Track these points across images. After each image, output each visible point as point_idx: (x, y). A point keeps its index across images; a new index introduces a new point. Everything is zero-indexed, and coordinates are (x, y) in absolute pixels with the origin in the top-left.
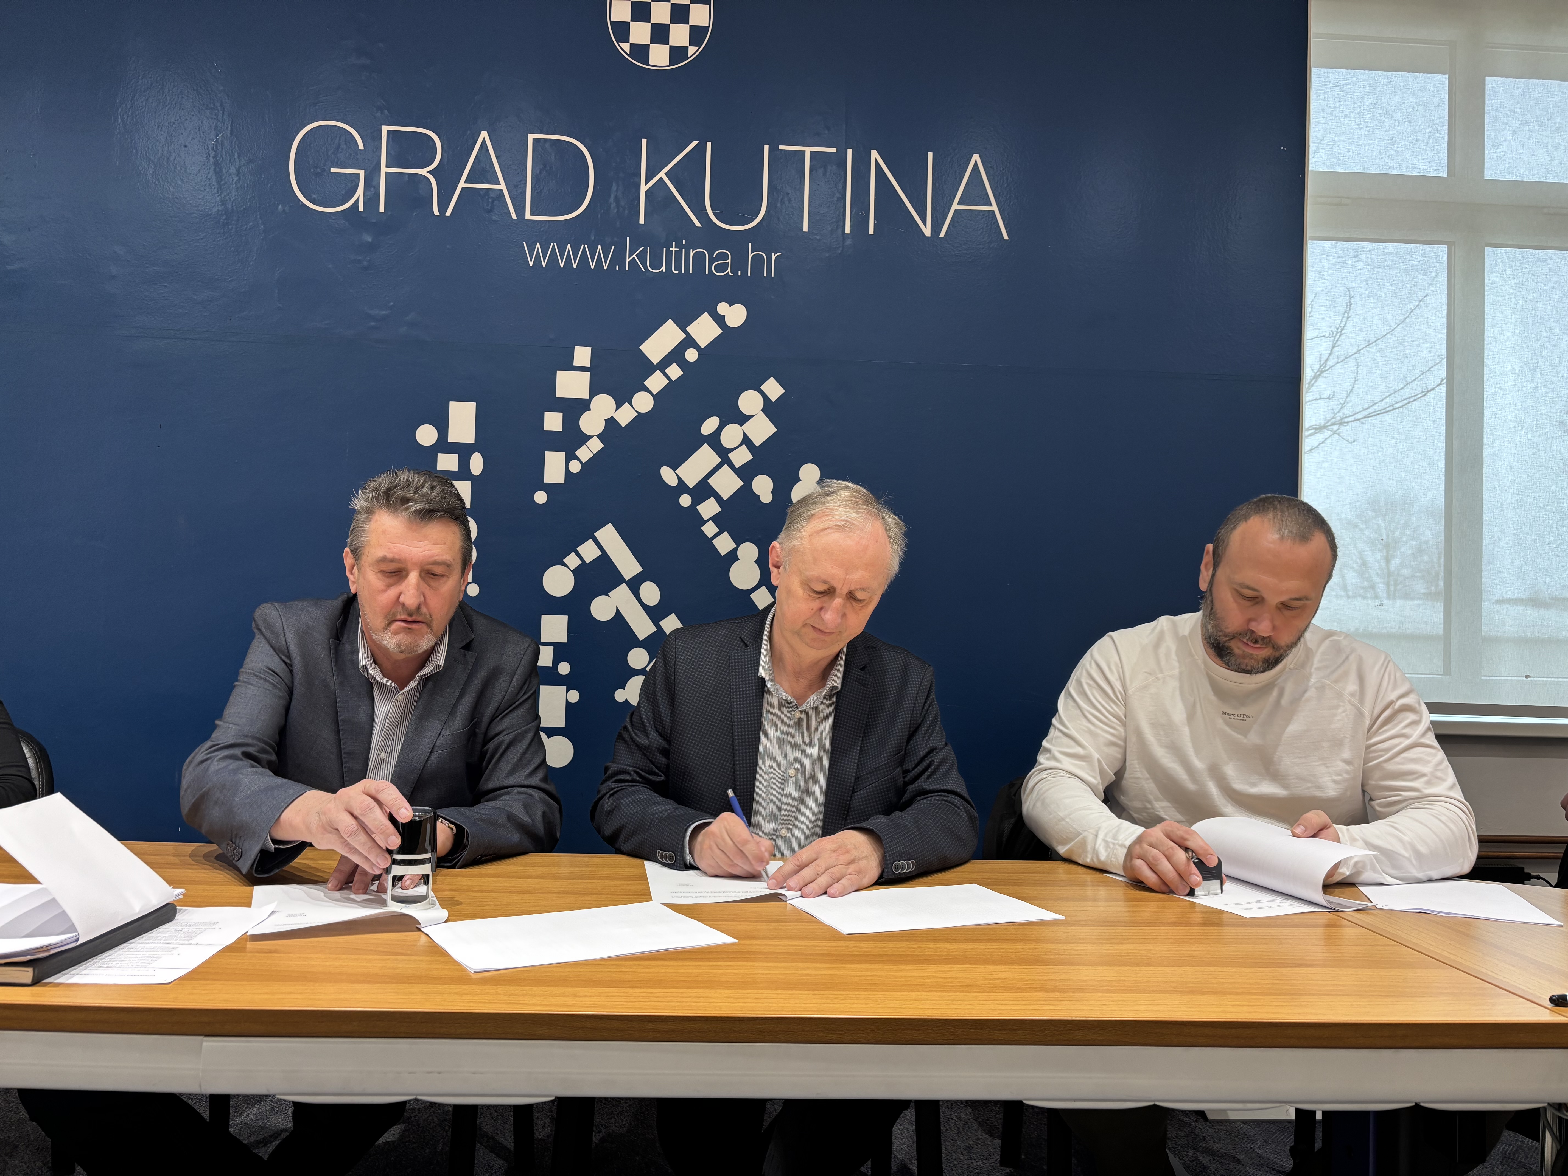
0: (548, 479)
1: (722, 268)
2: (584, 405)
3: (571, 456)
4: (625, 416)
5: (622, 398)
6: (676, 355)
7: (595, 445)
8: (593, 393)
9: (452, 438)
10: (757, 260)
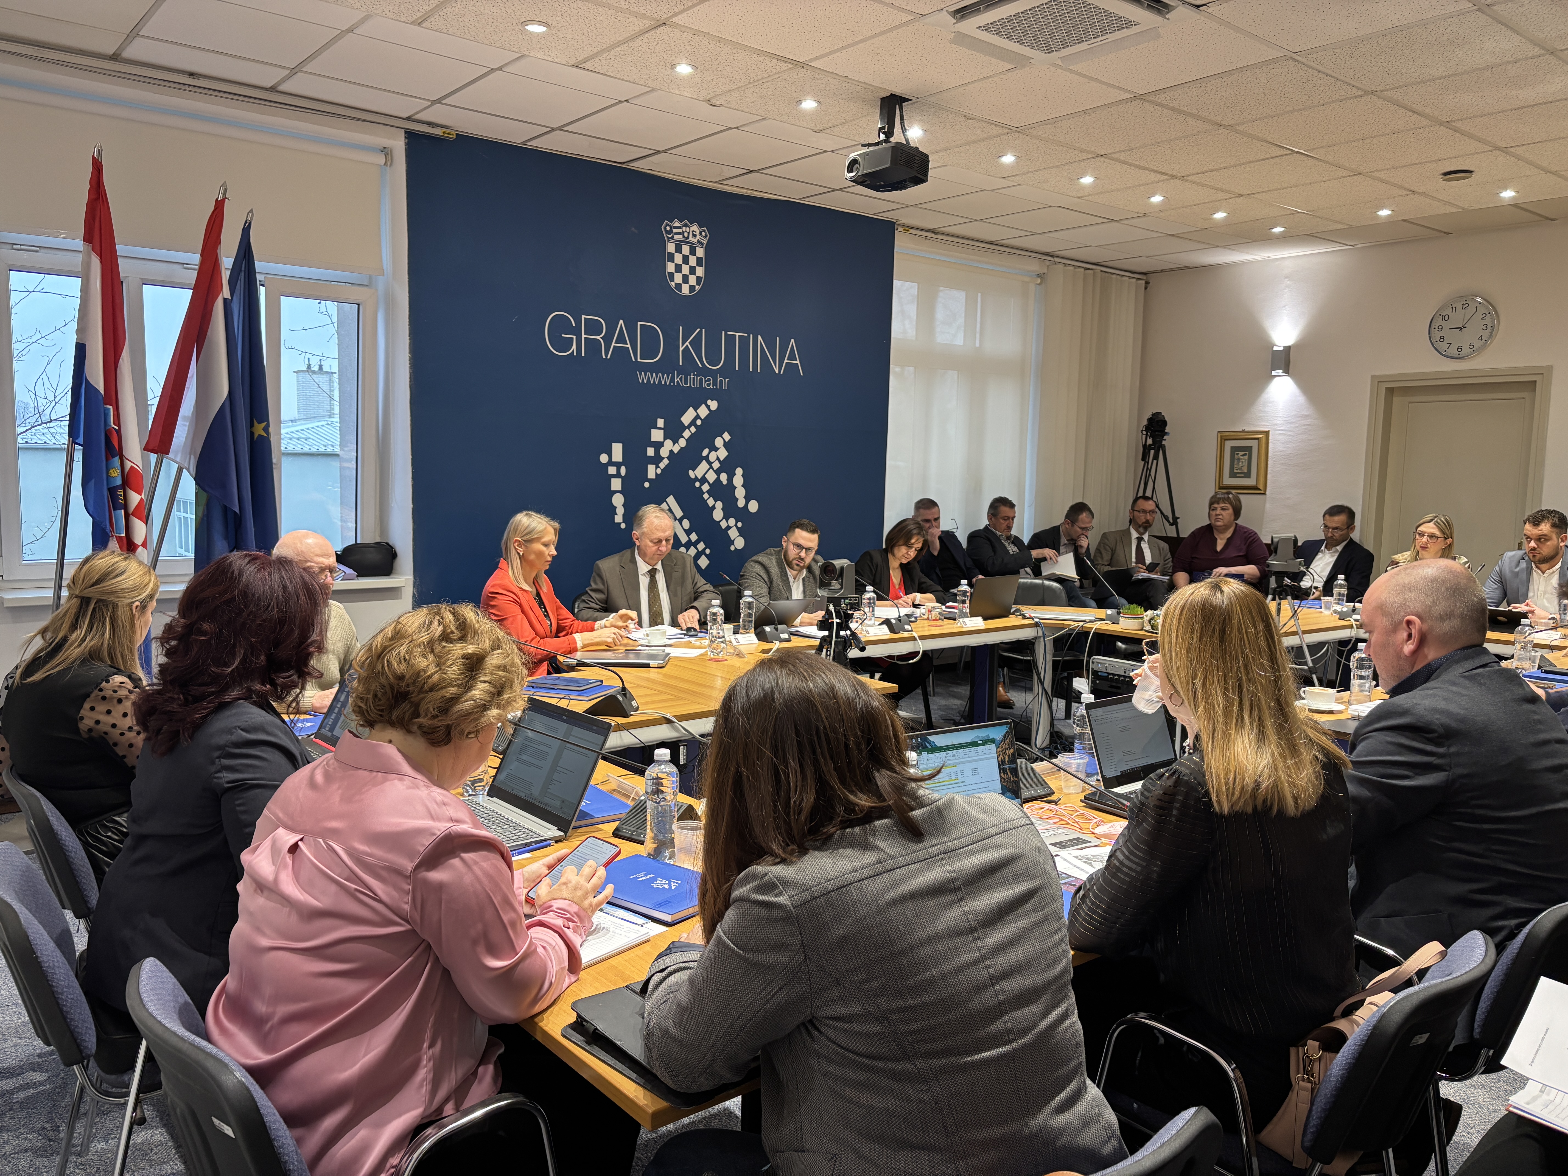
0: (649, 477)
1: (708, 385)
2: (661, 445)
3: (657, 467)
4: (676, 449)
5: (675, 441)
6: (693, 423)
7: (666, 462)
8: (665, 440)
9: (614, 460)
10: (721, 381)
